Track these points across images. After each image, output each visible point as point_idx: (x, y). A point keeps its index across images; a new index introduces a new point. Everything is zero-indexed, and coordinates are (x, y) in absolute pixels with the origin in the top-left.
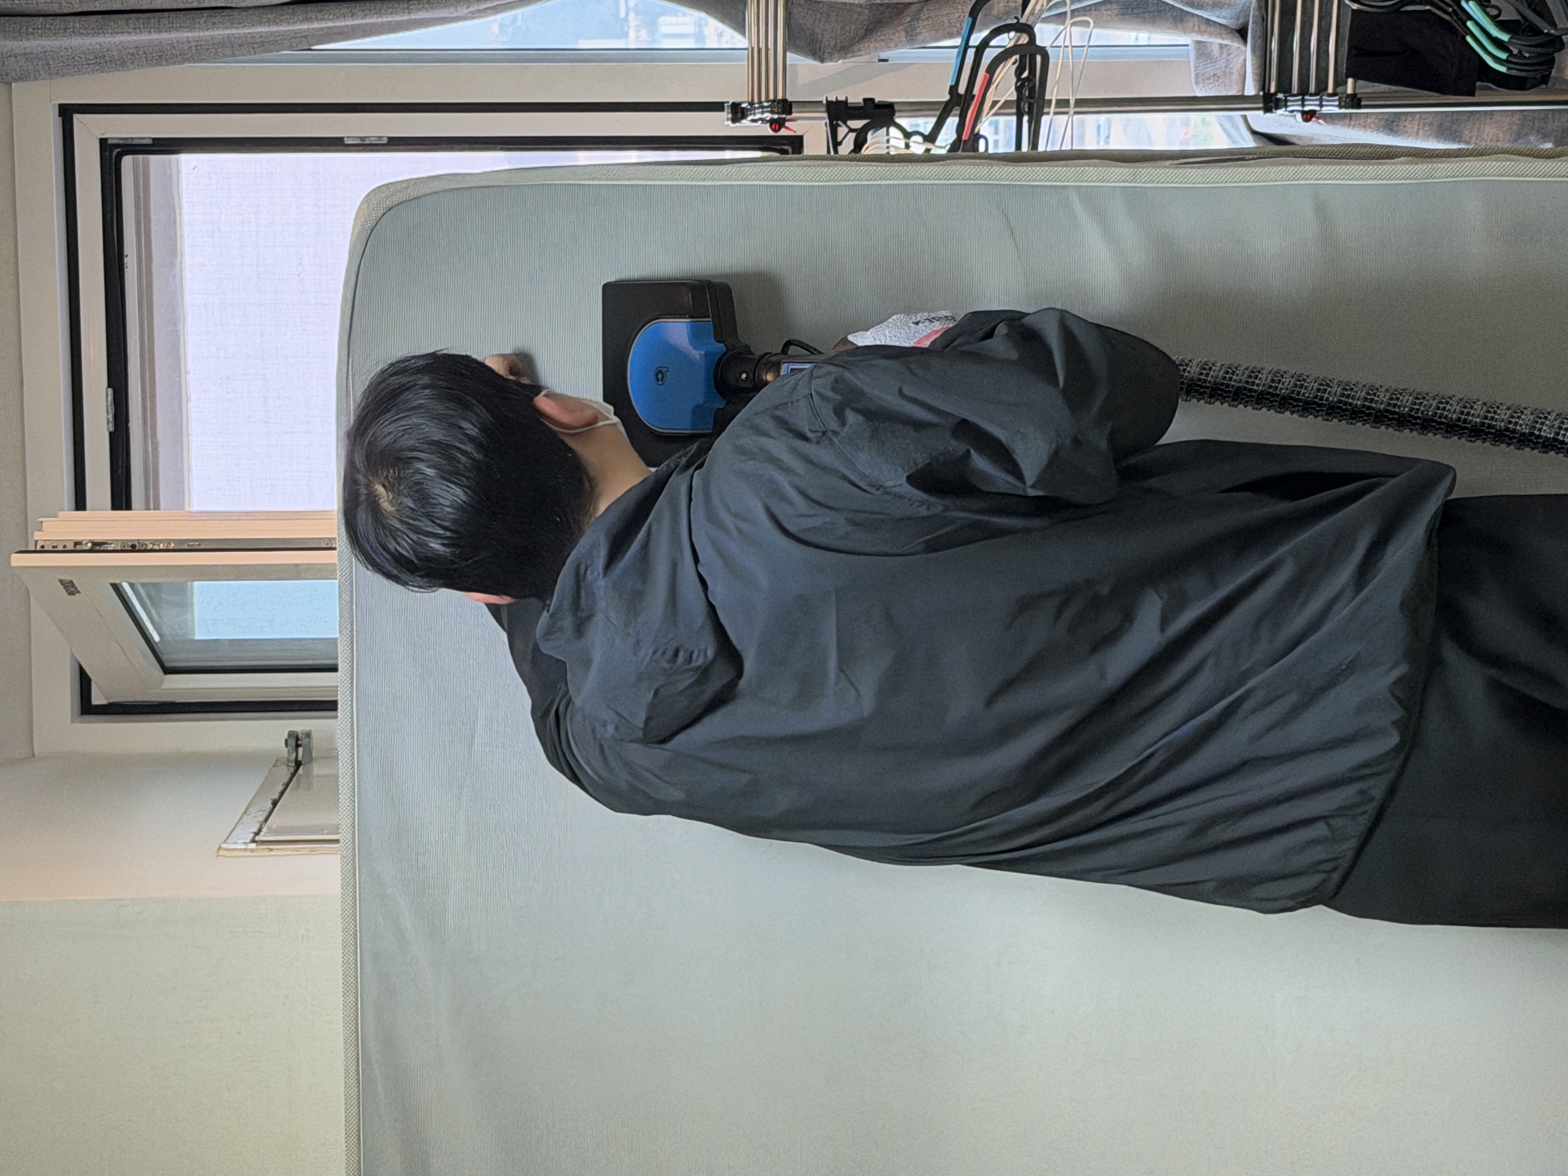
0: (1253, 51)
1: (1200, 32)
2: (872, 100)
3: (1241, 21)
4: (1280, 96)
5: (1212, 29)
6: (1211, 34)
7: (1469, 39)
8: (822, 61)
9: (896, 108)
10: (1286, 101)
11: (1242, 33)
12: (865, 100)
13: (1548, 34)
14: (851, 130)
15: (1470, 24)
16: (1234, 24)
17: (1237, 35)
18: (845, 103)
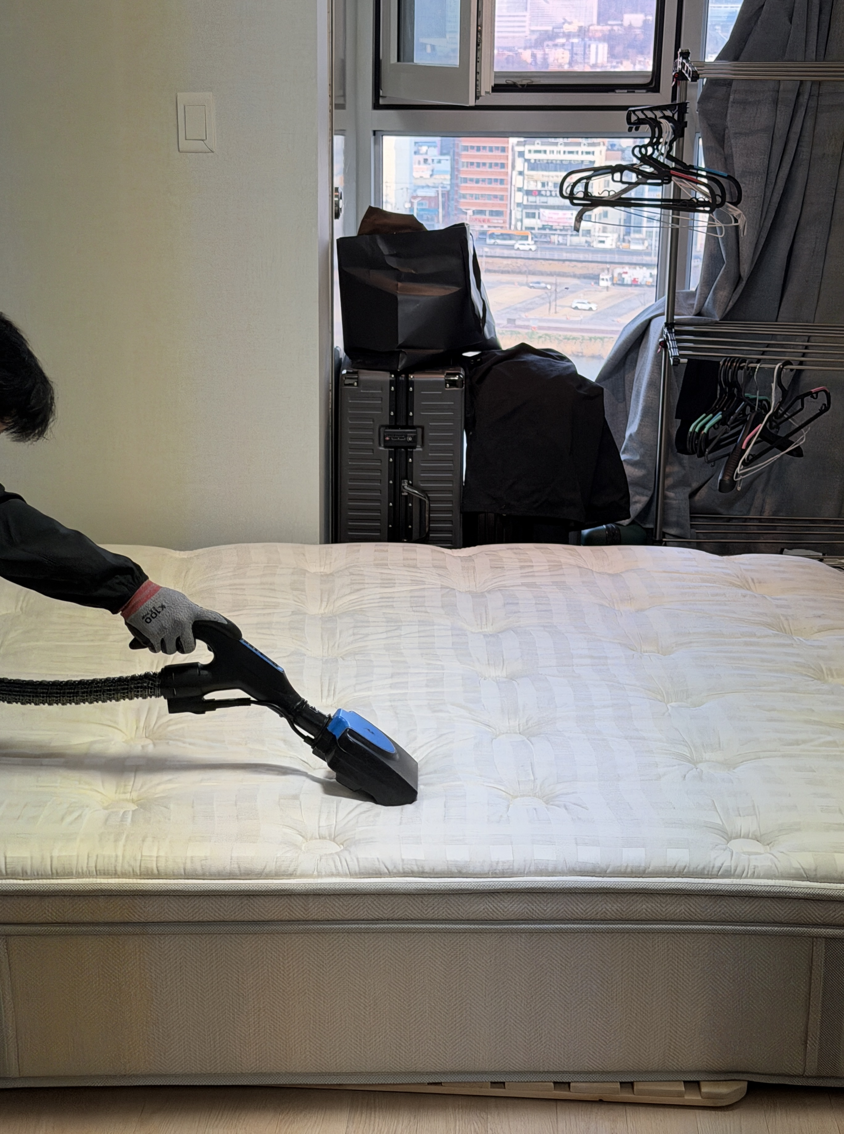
0: (692, 319)
1: (701, 294)
2: (686, 126)
3: (705, 314)
4: (673, 330)
5: (702, 300)
6: (699, 299)
7: (704, 415)
8: (698, 103)
9: (681, 139)
10: (672, 333)
11: (699, 314)
12: (686, 122)
13: (705, 451)
14: (673, 115)
15: (711, 415)
16: (704, 310)
17: (698, 312)
18: (686, 112)
